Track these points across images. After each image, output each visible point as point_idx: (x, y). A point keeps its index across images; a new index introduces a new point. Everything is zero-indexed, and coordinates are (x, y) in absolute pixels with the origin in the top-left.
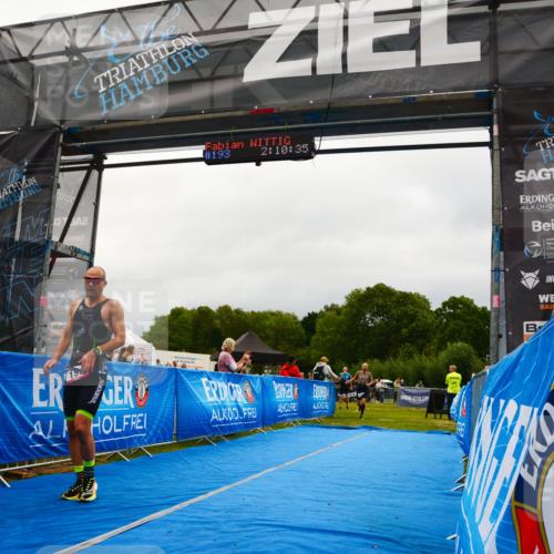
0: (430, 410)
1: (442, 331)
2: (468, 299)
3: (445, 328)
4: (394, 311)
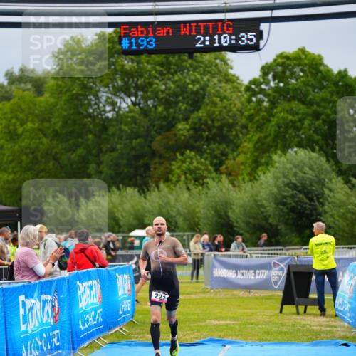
0: (288, 299)
4: (159, 85)
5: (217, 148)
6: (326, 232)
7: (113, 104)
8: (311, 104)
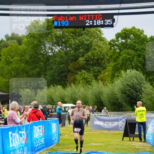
0: (126, 135)
1: (115, 60)
2: (139, 30)
3: (118, 57)
4: (72, 41)
5: (96, 68)
7: (52, 49)
8: (137, 50)
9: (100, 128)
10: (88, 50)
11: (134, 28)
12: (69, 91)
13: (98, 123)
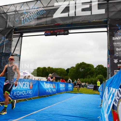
3: (97, 72)
4: (86, 68)
5: (92, 75)
6: (99, 81)
7: (81, 70)
9: (89, 88)
10: (90, 70)
11: (101, 65)
12: (84, 80)
13: (88, 87)
